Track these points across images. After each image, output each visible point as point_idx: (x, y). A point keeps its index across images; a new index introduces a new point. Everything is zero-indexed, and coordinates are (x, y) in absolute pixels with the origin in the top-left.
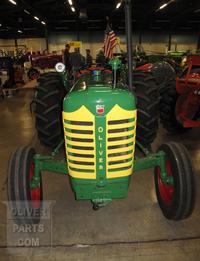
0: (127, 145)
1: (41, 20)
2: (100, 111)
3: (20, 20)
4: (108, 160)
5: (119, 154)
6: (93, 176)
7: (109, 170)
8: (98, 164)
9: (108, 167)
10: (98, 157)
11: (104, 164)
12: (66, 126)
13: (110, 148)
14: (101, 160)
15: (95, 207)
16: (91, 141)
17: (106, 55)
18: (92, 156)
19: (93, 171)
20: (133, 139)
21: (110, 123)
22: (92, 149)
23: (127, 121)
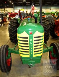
0: (41, 45)
1: (12, 2)
3: (6, 2)
4: (34, 50)
5: (38, 48)
6: (28, 56)
7: (34, 54)
9: (34, 53)
13: (35, 46)
14: (31, 51)
15: (30, 67)
17: (32, 13)
18: (28, 49)
19: (28, 54)
20: (43, 43)
21: (35, 37)
22: (28, 47)
23: (41, 37)
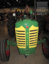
0: (35, 38)
2: (27, 27)
3: (4, 4)
4: (30, 42)
5: (33, 41)
6: (25, 47)
8: (27, 44)
9: (30, 45)
10: (27, 42)
11: (28, 44)
12: (16, 32)
13: (30, 39)
14: (27, 43)
15: (26, 57)
16: (24, 37)
18: (25, 42)
19: (25, 46)
20: (37, 36)
21: (31, 31)
22: (25, 39)
23: (36, 30)
